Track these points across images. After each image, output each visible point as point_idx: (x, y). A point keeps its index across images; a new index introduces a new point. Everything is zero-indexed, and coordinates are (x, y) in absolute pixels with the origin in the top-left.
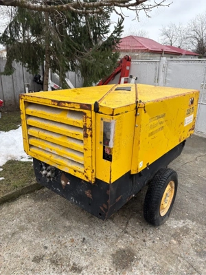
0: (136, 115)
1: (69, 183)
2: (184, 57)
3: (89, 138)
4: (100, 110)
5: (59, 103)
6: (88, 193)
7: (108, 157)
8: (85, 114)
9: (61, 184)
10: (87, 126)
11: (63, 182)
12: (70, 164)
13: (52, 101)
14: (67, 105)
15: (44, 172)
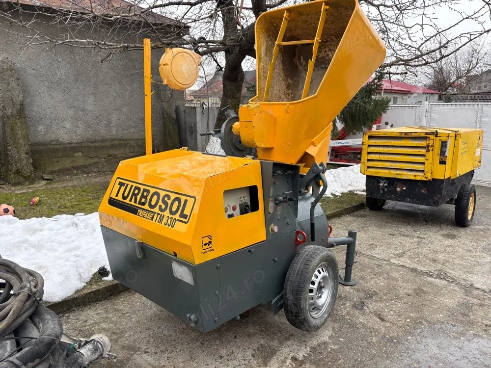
0: (455, 140)
1: (405, 188)
2: (469, 102)
3: (431, 152)
4: (438, 135)
5: (406, 134)
6: (424, 191)
7: (443, 162)
8: (429, 138)
9: (396, 191)
10: (430, 145)
11: (398, 189)
12: (409, 173)
13: (400, 133)
14: (413, 134)
15: (381, 184)
